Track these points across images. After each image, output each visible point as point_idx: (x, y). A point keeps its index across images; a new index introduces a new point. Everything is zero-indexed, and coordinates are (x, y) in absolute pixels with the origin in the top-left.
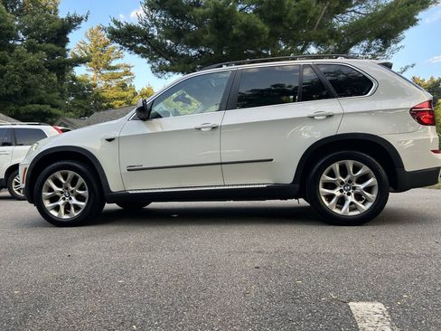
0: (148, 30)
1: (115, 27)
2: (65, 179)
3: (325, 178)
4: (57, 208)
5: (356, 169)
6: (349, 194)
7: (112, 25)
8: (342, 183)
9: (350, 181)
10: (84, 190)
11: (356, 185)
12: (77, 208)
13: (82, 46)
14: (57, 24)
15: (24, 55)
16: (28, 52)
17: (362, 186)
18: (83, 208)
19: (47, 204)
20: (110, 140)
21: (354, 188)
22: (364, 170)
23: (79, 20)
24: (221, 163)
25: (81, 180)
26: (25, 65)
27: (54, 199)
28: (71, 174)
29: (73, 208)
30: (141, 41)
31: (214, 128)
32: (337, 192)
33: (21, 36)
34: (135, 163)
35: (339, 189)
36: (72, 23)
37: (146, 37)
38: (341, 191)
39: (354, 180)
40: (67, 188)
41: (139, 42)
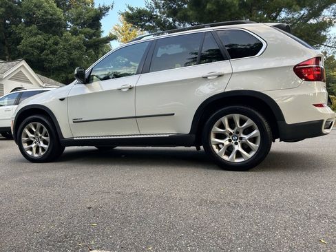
0: (153, 12)
1: (130, 12)
2: (35, 128)
3: (216, 129)
4: (31, 149)
5: (242, 122)
6: (236, 144)
7: (128, 10)
8: (231, 134)
9: (237, 133)
10: (47, 136)
11: (242, 136)
12: (43, 149)
13: (117, 27)
14: (92, 13)
15: (70, 38)
16: (72, 35)
17: (247, 137)
18: (46, 150)
19: (25, 146)
20: (62, 100)
21: (241, 138)
22: (249, 122)
23: (107, 9)
24: (136, 117)
25: (45, 130)
26: (70, 45)
27: (30, 142)
28: (39, 124)
29: (40, 150)
30: (149, 21)
31: (130, 88)
32: (226, 142)
33: (69, 24)
34: (77, 117)
35: (228, 139)
36: (102, 12)
37: (151, 17)
38: (230, 141)
39: (241, 131)
40: (37, 135)
41: (146, 21)
